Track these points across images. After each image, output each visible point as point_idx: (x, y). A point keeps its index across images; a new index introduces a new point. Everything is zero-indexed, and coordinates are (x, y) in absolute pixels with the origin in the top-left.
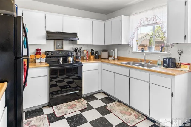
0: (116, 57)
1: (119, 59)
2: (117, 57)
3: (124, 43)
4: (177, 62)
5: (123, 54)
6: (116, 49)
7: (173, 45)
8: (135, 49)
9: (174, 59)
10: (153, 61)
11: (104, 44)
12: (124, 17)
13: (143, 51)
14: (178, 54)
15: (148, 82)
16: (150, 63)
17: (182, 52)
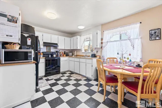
1: (77, 56)
3: (78, 48)
4: (96, 55)
5: (78, 54)
6: (76, 51)
8: (83, 51)
11: (70, 49)
12: (78, 37)
13: (86, 52)
16: (88, 56)
17: (97, 52)
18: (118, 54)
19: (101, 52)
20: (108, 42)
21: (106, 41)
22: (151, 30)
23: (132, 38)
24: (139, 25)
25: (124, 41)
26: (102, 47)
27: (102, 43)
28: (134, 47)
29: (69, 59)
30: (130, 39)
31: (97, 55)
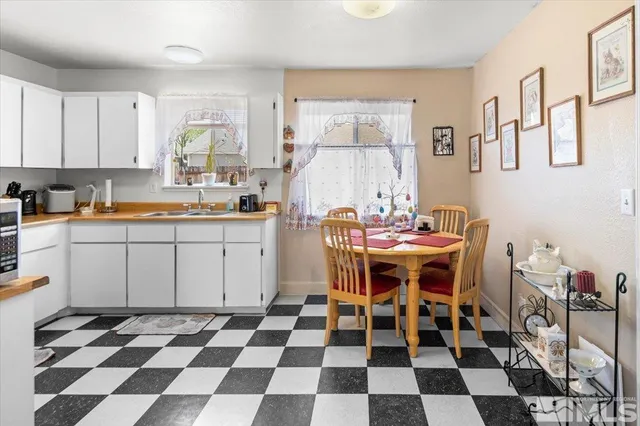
0: (108, 204)
1: (117, 208)
2: (112, 204)
7: (252, 173)
8: (168, 180)
9: (255, 196)
10: (217, 205)
13: (190, 184)
14: (260, 188)
15: (220, 242)
16: (212, 208)
17: (263, 185)
18: (379, 196)
19: (286, 185)
20: (316, 146)
21: (310, 143)
22: (437, 128)
23: (395, 141)
24: (409, 106)
25: (374, 151)
26: (287, 166)
27: (288, 148)
28: (400, 172)
29: (69, 234)
30: (390, 146)
31: (265, 200)
